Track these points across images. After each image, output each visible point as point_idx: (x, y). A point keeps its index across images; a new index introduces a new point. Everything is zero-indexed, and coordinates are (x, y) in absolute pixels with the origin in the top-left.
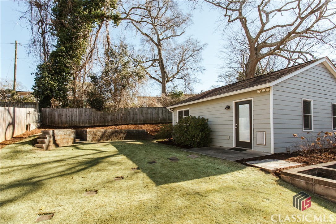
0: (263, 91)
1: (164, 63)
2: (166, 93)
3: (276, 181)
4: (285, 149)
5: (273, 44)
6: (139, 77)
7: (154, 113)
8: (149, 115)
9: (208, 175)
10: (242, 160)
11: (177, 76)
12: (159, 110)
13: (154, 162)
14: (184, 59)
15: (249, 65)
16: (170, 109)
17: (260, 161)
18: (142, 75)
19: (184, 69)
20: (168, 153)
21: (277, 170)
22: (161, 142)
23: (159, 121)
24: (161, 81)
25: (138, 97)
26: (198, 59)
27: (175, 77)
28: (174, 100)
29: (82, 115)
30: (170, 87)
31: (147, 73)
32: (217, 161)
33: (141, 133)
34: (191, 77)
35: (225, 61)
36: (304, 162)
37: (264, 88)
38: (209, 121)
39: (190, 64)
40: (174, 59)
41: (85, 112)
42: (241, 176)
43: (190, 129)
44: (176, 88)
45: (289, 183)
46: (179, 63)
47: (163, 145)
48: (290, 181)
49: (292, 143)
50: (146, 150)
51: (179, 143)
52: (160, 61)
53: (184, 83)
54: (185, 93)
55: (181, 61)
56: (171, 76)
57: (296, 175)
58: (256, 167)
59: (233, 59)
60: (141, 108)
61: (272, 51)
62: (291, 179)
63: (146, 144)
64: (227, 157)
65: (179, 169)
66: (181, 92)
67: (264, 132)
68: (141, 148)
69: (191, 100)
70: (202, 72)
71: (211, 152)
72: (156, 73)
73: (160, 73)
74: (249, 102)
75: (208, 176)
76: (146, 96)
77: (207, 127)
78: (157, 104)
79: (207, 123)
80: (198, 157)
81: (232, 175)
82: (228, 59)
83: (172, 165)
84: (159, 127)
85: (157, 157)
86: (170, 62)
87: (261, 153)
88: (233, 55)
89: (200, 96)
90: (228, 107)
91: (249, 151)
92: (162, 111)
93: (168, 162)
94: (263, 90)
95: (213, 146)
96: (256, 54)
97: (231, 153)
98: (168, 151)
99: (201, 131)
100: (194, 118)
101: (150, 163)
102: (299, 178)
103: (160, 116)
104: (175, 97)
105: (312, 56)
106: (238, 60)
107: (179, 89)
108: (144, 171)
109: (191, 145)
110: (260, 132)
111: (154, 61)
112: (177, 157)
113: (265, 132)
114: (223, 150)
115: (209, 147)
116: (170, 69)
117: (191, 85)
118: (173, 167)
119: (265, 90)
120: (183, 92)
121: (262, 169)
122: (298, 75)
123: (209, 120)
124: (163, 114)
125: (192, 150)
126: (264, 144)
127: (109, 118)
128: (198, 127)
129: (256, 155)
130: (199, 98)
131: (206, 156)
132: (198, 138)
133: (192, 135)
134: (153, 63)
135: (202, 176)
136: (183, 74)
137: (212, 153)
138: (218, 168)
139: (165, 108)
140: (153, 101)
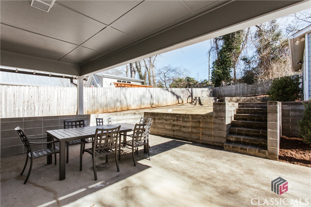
29: (237, 89)
41: (239, 87)
127: (259, 89)
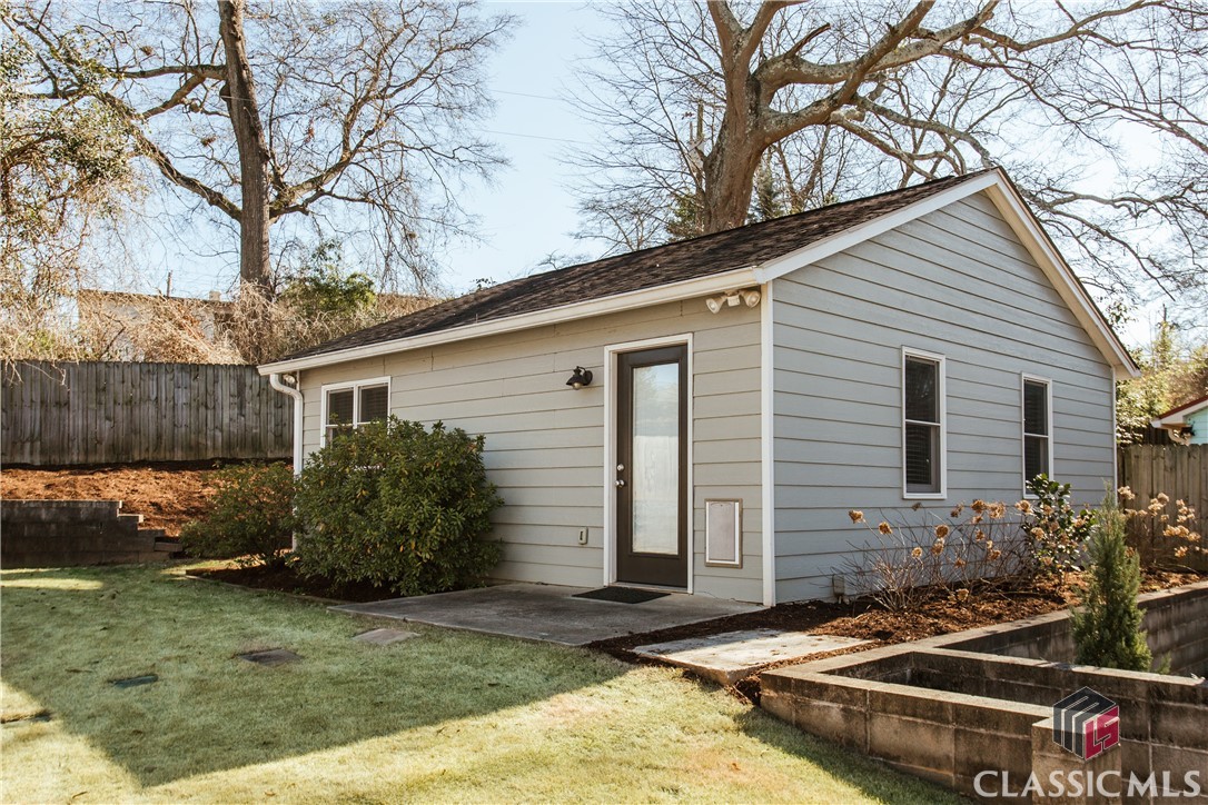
0: (730, 304)
1: (259, 98)
2: (265, 280)
3: (738, 718)
4: (826, 581)
5: (828, 73)
6: (82, 164)
7: (182, 397)
8: (152, 411)
9: (432, 715)
10: (622, 640)
11: (342, 187)
12: (215, 382)
13: (151, 678)
14: (385, 90)
15: (722, 162)
16: (281, 376)
17: (702, 641)
18: (110, 154)
19: (386, 148)
20: (248, 631)
21: (750, 672)
22: (219, 572)
23: (214, 448)
24: (239, 206)
25: (84, 295)
26: (465, 97)
27: (326, 188)
28: (316, 324)
30: (294, 244)
31: (146, 147)
32: (502, 653)
33: (89, 522)
34: (422, 195)
35: (608, 127)
36: (878, 634)
37: (737, 292)
38: (484, 449)
39: (418, 118)
40: (323, 77)
42: (592, 709)
43: (384, 490)
44: (330, 253)
45: (788, 723)
46: (355, 108)
47: (230, 590)
48: (794, 715)
49: (849, 556)
50: (113, 621)
51: (320, 571)
52: (234, 80)
53: (381, 231)
54: (387, 290)
55: (366, 100)
56: (303, 178)
57: (812, 685)
58: (669, 664)
59: (644, 122)
60: (95, 363)
61: (824, 108)
62: (796, 702)
63: (121, 587)
64: (554, 633)
65: (290, 699)
66: (358, 280)
67: (737, 504)
68: (77, 610)
69: (402, 328)
70: (484, 174)
71: (485, 612)
72: (205, 151)
73: (234, 156)
74: (677, 354)
75: (434, 721)
76: (132, 291)
77: (482, 479)
78: (202, 347)
79: (477, 460)
80: (407, 640)
81: (552, 710)
82: (625, 120)
83: (253, 683)
84: (210, 487)
85: (175, 653)
86: (296, 92)
87: (720, 606)
88: (645, 99)
89: (453, 312)
90: (583, 379)
91: (676, 598)
92: (234, 390)
93: (232, 674)
94: (733, 301)
95: (511, 581)
96: (756, 110)
97: (582, 613)
98: (251, 618)
99: (445, 504)
100: (408, 431)
101: (122, 683)
102: (821, 695)
103: (226, 420)
104: (326, 308)
105: (983, 155)
106: (670, 129)
107: (352, 262)
108: (75, 722)
109: (387, 583)
110: (718, 505)
111: (198, 73)
112: (295, 646)
113: (740, 501)
114: (549, 602)
115: (486, 589)
116: (298, 137)
117: (422, 244)
118: (257, 695)
119: (741, 298)
120: (371, 283)
121: (692, 674)
122: (884, 241)
123: (488, 444)
124: (241, 406)
125: (389, 609)
126: (737, 562)
128: (429, 479)
129: (693, 615)
130: (446, 320)
131: (454, 630)
132: (424, 543)
133: (394, 523)
134: (189, 86)
135: (403, 722)
136: (377, 172)
137: (487, 614)
138: (494, 681)
139: (254, 368)
140: (181, 327)
